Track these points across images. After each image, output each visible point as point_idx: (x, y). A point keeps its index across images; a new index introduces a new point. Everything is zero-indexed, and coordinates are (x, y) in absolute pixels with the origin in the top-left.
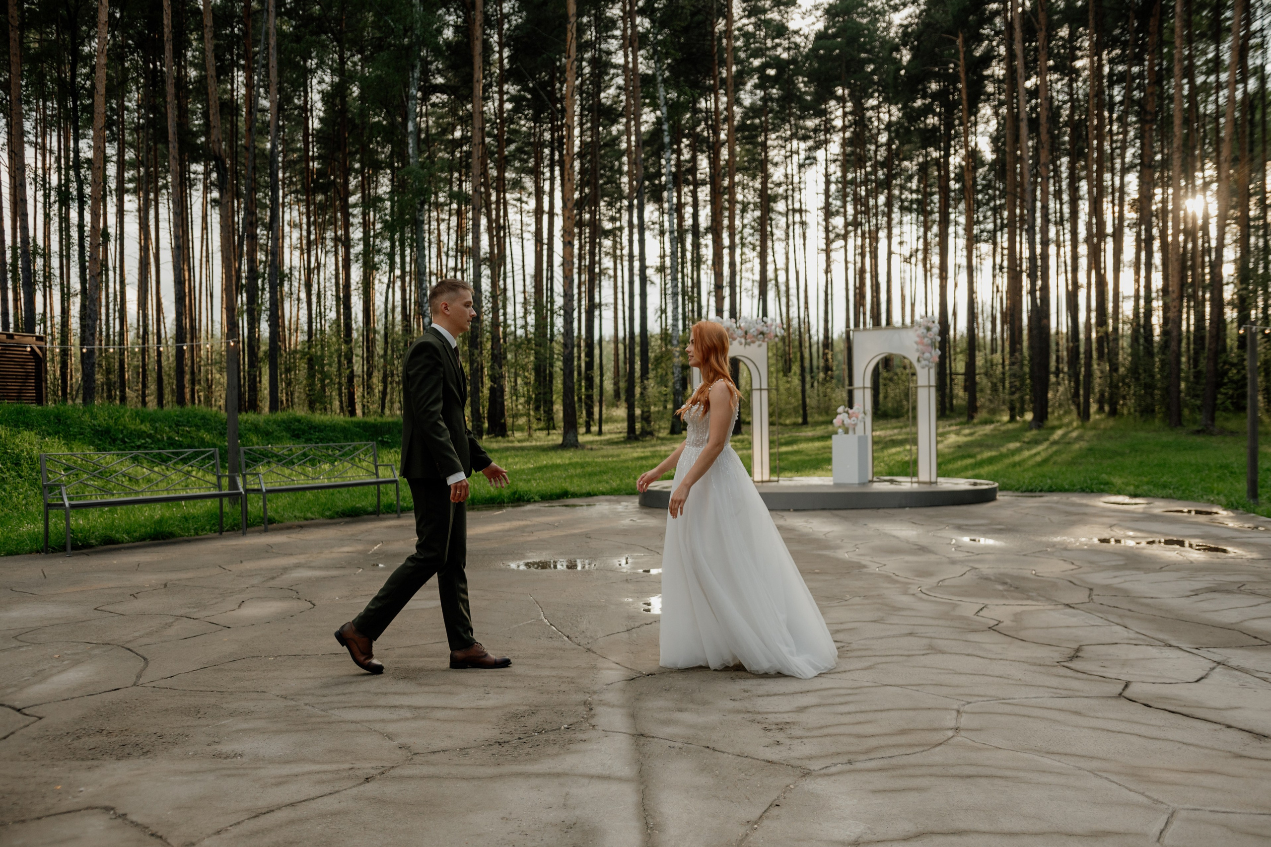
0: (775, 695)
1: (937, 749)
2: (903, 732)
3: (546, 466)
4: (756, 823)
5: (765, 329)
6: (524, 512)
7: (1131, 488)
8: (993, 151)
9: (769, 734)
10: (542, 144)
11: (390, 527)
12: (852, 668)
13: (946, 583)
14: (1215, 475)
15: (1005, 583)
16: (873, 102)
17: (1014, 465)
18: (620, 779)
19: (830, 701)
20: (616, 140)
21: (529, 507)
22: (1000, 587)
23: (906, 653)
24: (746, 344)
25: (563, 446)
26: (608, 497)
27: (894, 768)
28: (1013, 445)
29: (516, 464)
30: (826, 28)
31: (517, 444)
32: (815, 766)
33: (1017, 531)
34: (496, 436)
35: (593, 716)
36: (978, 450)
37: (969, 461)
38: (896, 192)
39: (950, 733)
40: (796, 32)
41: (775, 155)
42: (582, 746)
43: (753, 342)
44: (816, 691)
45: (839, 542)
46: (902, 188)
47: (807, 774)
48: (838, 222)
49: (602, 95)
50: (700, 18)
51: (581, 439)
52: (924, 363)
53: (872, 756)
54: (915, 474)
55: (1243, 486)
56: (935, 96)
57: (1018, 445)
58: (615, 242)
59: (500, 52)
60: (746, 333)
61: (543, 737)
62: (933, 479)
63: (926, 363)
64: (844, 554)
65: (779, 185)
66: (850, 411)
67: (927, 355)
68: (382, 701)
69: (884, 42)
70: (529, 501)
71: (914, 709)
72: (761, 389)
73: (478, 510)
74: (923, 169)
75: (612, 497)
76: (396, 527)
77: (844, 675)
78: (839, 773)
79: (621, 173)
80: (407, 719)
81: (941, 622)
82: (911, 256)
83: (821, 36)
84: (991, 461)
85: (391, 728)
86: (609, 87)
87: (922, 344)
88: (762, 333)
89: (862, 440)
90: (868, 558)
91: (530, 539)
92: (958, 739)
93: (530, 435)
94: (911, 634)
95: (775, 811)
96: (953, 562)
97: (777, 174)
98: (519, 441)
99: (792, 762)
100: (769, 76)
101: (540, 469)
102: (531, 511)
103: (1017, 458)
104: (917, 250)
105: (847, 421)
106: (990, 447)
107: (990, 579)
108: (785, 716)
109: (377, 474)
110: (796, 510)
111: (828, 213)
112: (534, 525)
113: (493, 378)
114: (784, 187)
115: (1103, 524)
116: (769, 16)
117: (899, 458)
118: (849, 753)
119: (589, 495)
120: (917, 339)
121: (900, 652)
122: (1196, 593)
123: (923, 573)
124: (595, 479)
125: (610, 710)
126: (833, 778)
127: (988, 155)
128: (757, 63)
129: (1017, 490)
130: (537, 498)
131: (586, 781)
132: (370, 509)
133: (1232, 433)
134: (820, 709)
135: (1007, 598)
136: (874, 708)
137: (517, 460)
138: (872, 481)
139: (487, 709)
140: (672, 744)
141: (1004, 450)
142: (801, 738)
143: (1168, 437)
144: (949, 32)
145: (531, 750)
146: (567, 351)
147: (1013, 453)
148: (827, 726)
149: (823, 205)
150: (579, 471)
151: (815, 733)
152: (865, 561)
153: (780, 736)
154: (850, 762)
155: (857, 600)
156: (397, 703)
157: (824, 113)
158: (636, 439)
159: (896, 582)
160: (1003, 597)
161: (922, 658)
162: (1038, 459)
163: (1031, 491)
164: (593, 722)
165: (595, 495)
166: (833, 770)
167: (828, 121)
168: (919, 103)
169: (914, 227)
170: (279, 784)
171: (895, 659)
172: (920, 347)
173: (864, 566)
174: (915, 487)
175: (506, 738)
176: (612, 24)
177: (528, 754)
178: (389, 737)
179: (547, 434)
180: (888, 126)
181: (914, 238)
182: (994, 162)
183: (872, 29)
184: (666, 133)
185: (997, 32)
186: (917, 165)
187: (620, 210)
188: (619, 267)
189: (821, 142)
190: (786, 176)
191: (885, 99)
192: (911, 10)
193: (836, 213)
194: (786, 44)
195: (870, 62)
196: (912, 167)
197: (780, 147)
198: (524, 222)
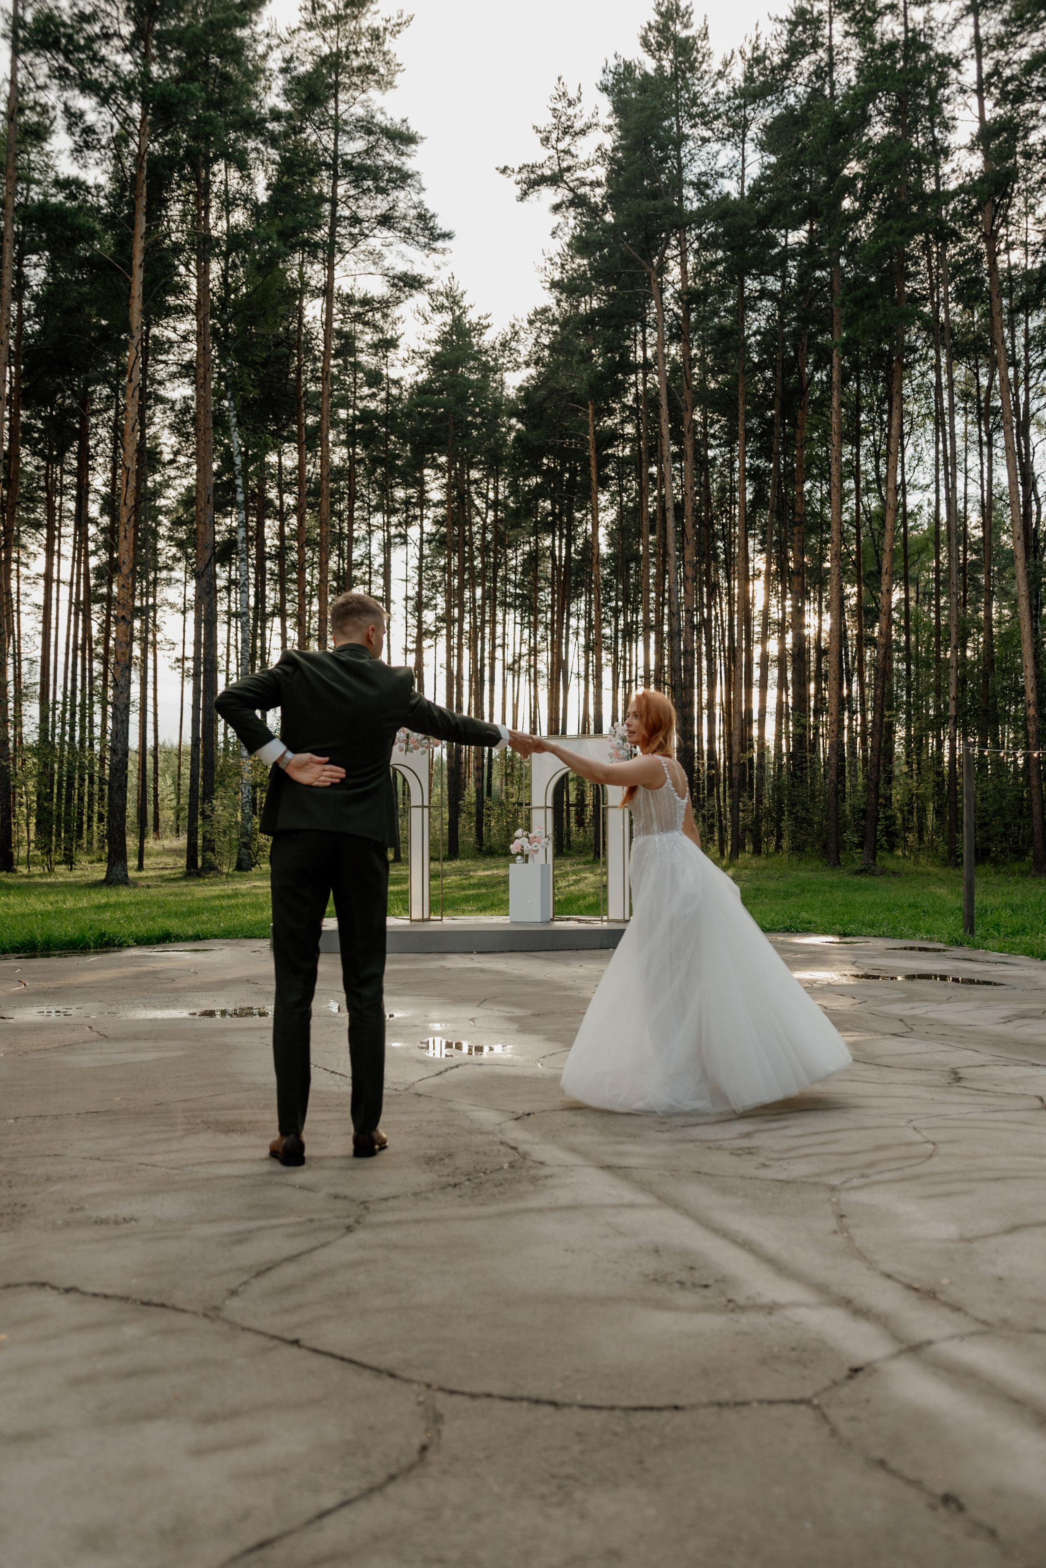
1: (936, 1159)
2: (882, 1147)
4: (843, 1233)
6: (128, 958)
7: (838, 927)
8: (609, 545)
9: (745, 1158)
10: (54, 489)
14: (908, 914)
16: (475, 474)
18: (647, 1206)
20: (156, 493)
24: (407, 750)
25: (109, 882)
27: (917, 1177)
30: (430, 381)
32: (835, 1180)
34: (1, 870)
35: (528, 1154)
39: (930, 1147)
40: (396, 383)
42: (550, 1182)
43: (416, 748)
47: (834, 1189)
48: (429, 616)
51: (132, 874)
53: (880, 1168)
55: (953, 924)
56: (549, 474)
58: (145, 623)
61: (495, 1177)
66: (530, 835)
69: (497, 404)
70: (121, 945)
72: (422, 807)
73: (60, 956)
74: (533, 559)
79: (156, 535)
82: (514, 662)
83: (422, 391)
89: (542, 869)
92: (944, 1150)
95: (849, 1221)
97: (357, 554)
98: (40, 875)
99: (805, 1180)
104: (520, 656)
105: (527, 847)
110: (478, 953)
111: (420, 605)
114: (364, 569)
115: (842, 961)
116: (363, 358)
118: (851, 1169)
120: (612, 751)
122: (1008, 1020)
125: (538, 1147)
126: (865, 1190)
127: (604, 549)
128: (343, 414)
130: (131, 942)
131: (611, 1210)
133: (894, 873)
137: (60, 898)
138: (553, 920)
140: (657, 1172)
142: (782, 1160)
143: (830, 877)
144: (579, 403)
145: (500, 1189)
146: (116, 759)
149: (412, 593)
150: (157, 910)
151: (792, 1154)
153: (758, 1159)
154: (863, 1176)
157: (420, 483)
158: (199, 875)
164: (534, 1158)
165: (206, 939)
166: (855, 1183)
167: (422, 492)
168: (535, 481)
169: (518, 627)
170: (240, 1242)
174: (605, 925)
175: (453, 1180)
177: (502, 1193)
179: (71, 869)
180: (494, 505)
181: (518, 640)
182: (611, 556)
183: (481, 388)
184: (240, 490)
185: (625, 407)
186: (523, 554)
187: (155, 582)
188: (150, 656)
189: (415, 518)
190: (368, 556)
191: (492, 472)
192: (532, 371)
193: (427, 606)
194: (383, 395)
195: (478, 428)
196: (516, 558)
197: (365, 520)
198: (21, 591)
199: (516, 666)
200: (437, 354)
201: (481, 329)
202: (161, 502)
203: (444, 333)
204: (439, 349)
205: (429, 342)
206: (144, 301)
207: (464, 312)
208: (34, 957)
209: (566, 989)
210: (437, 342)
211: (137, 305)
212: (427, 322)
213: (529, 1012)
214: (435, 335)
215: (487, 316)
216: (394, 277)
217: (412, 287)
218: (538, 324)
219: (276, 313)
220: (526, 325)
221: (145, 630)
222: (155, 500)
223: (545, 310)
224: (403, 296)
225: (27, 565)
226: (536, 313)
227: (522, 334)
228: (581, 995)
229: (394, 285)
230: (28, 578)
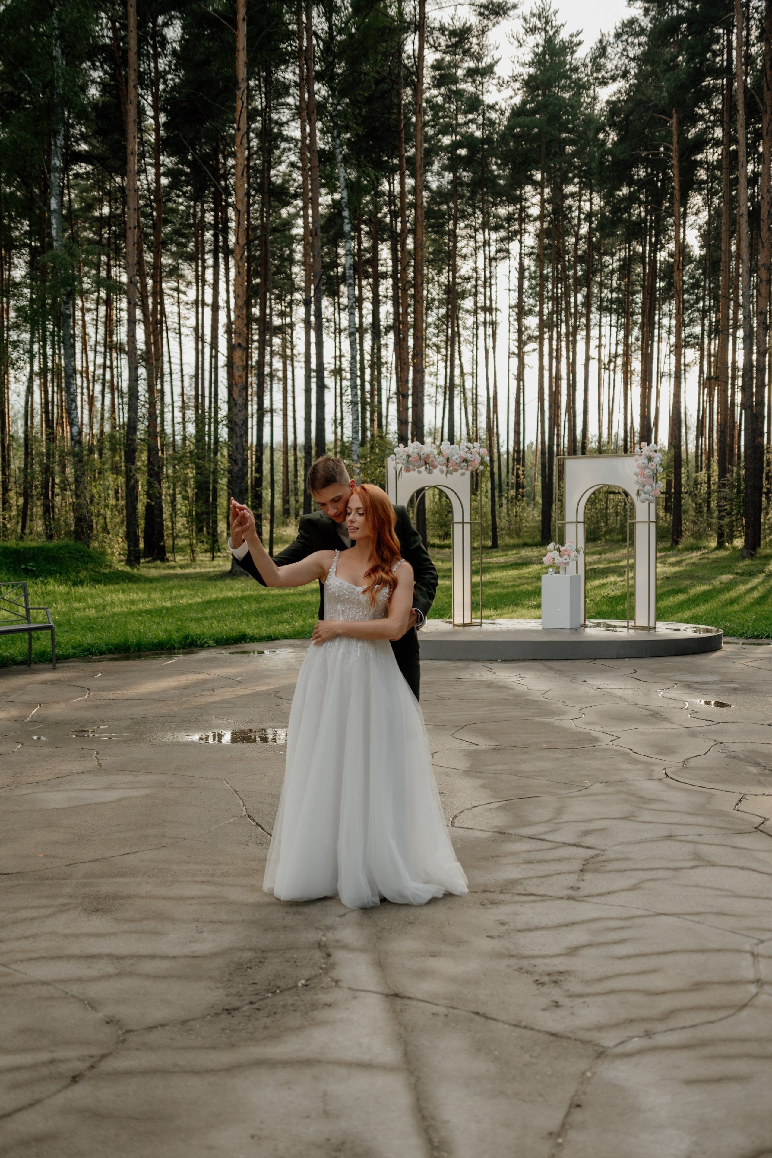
0: (537, 929)
1: (745, 1013)
2: (698, 986)
3: (216, 601)
4: (559, 1135)
5: (469, 456)
6: (198, 661)
8: (702, 247)
9: (544, 990)
10: (202, 226)
11: (45, 683)
12: (615, 887)
13: (692, 763)
15: (758, 764)
16: (571, 189)
17: (732, 602)
18: (385, 1068)
19: (601, 939)
20: (288, 224)
21: (203, 654)
22: (754, 770)
23: (672, 865)
24: (447, 472)
26: (292, 641)
27: (703, 1043)
28: (726, 578)
29: (182, 597)
30: (524, 103)
31: (179, 571)
32: (608, 1040)
33: (754, 691)
34: (154, 560)
35: (333, 966)
36: (687, 582)
37: (682, 597)
38: (596, 290)
39: (753, 989)
40: (492, 107)
41: (464, 246)
42: (328, 1014)
44: (583, 922)
45: (560, 704)
46: (601, 285)
47: (601, 1054)
48: (532, 322)
49: (273, 172)
50: (385, 86)
52: (643, 496)
53: (673, 1023)
54: (633, 618)
56: (641, 184)
57: (731, 577)
58: (284, 340)
59: (156, 118)
60: (448, 460)
61: (279, 1000)
62: (652, 625)
63: (647, 496)
64: (568, 722)
65: (468, 279)
66: (562, 549)
67: (648, 488)
68: (75, 948)
69: (589, 120)
71: (703, 951)
72: (463, 523)
75: (296, 642)
76: (53, 682)
77: (610, 899)
78: (640, 1052)
79: (291, 261)
80: (110, 976)
81: (700, 820)
82: (610, 362)
83: (518, 113)
84: (705, 597)
85: (94, 990)
86: (280, 163)
87: (643, 475)
88: (466, 460)
89: (574, 580)
90: (598, 728)
91: (212, 699)
92: (763, 998)
93: (193, 560)
94: (670, 837)
95: (578, 1116)
96: (694, 734)
97: (465, 268)
98: (182, 567)
99: (581, 1034)
100: (460, 156)
101: (209, 604)
102: (206, 660)
103: (733, 594)
104: (616, 356)
105: (558, 560)
106: (701, 580)
107: (741, 759)
108: (556, 961)
109: (27, 618)
110: (504, 661)
111: (521, 312)
112: (213, 680)
113: (149, 496)
116: (462, 86)
117: (604, 592)
118: (642, 1020)
119: (270, 638)
120: (638, 470)
121: (665, 864)
123: (664, 750)
124: (275, 617)
125: (350, 955)
126: (635, 1060)
127: (697, 251)
128: (446, 140)
129: (741, 636)
130: (211, 643)
131: (343, 1071)
132: (20, 658)
134: (593, 951)
135: (764, 786)
136: (656, 949)
137: (182, 592)
138: (584, 626)
139: (204, 957)
140: (435, 1009)
141: (716, 583)
142: (581, 996)
144: (664, 112)
145: (268, 1021)
146: (236, 468)
147: (729, 586)
148: (608, 978)
149: (514, 302)
150: (254, 606)
151: (597, 988)
152: (595, 731)
153: (556, 994)
154: (648, 1034)
155: (598, 788)
156: (94, 951)
157: (521, 199)
159: (636, 762)
160: (760, 783)
161: (692, 872)
162: (756, 595)
163: (757, 637)
164: (335, 974)
165: (277, 638)
166: (630, 1047)
167: (523, 209)
168: (625, 190)
169: (614, 330)
171: (660, 874)
172: (641, 479)
173: (597, 739)
174: (632, 634)
175: (235, 1002)
176: (284, 89)
177: (265, 1027)
178: (92, 1005)
179: (213, 558)
180: (589, 216)
181: (614, 342)
182: (703, 258)
183: (575, 105)
184: (346, 221)
185: (713, 112)
186: (619, 260)
187: (290, 304)
188: (289, 368)
189: (516, 233)
190: (475, 270)
191: (587, 185)
192: (620, 84)
193: (530, 312)
194: (480, 120)
195: (572, 142)
196: (613, 262)
197: (471, 237)
198: (182, 315)
199: (612, 366)
200: (530, 76)
201: (570, 47)
202: (295, 231)
203: (536, 54)
204: (532, 70)
205: (523, 65)
206: (248, 54)
207: (557, 31)
208: (128, 659)
209: (550, 713)
210: (531, 64)
211: (242, 57)
212: (521, 45)
213: (494, 744)
214: (529, 57)
215: (578, 34)
216: (481, 6)
217: (497, 14)
218: (625, 37)
219: (376, 52)
220: (612, 40)
221: (284, 347)
222: (289, 230)
223: (632, 22)
224: (490, 24)
225: (185, 293)
226: (624, 25)
227: (609, 50)
228: (557, 723)
229: (481, 14)
230: (187, 304)
